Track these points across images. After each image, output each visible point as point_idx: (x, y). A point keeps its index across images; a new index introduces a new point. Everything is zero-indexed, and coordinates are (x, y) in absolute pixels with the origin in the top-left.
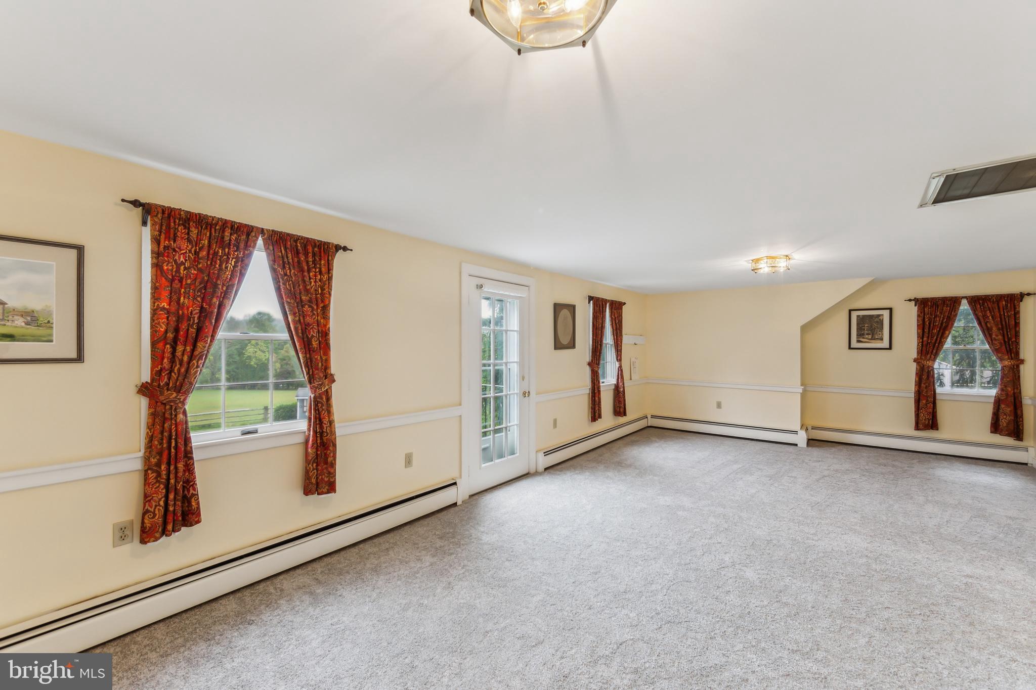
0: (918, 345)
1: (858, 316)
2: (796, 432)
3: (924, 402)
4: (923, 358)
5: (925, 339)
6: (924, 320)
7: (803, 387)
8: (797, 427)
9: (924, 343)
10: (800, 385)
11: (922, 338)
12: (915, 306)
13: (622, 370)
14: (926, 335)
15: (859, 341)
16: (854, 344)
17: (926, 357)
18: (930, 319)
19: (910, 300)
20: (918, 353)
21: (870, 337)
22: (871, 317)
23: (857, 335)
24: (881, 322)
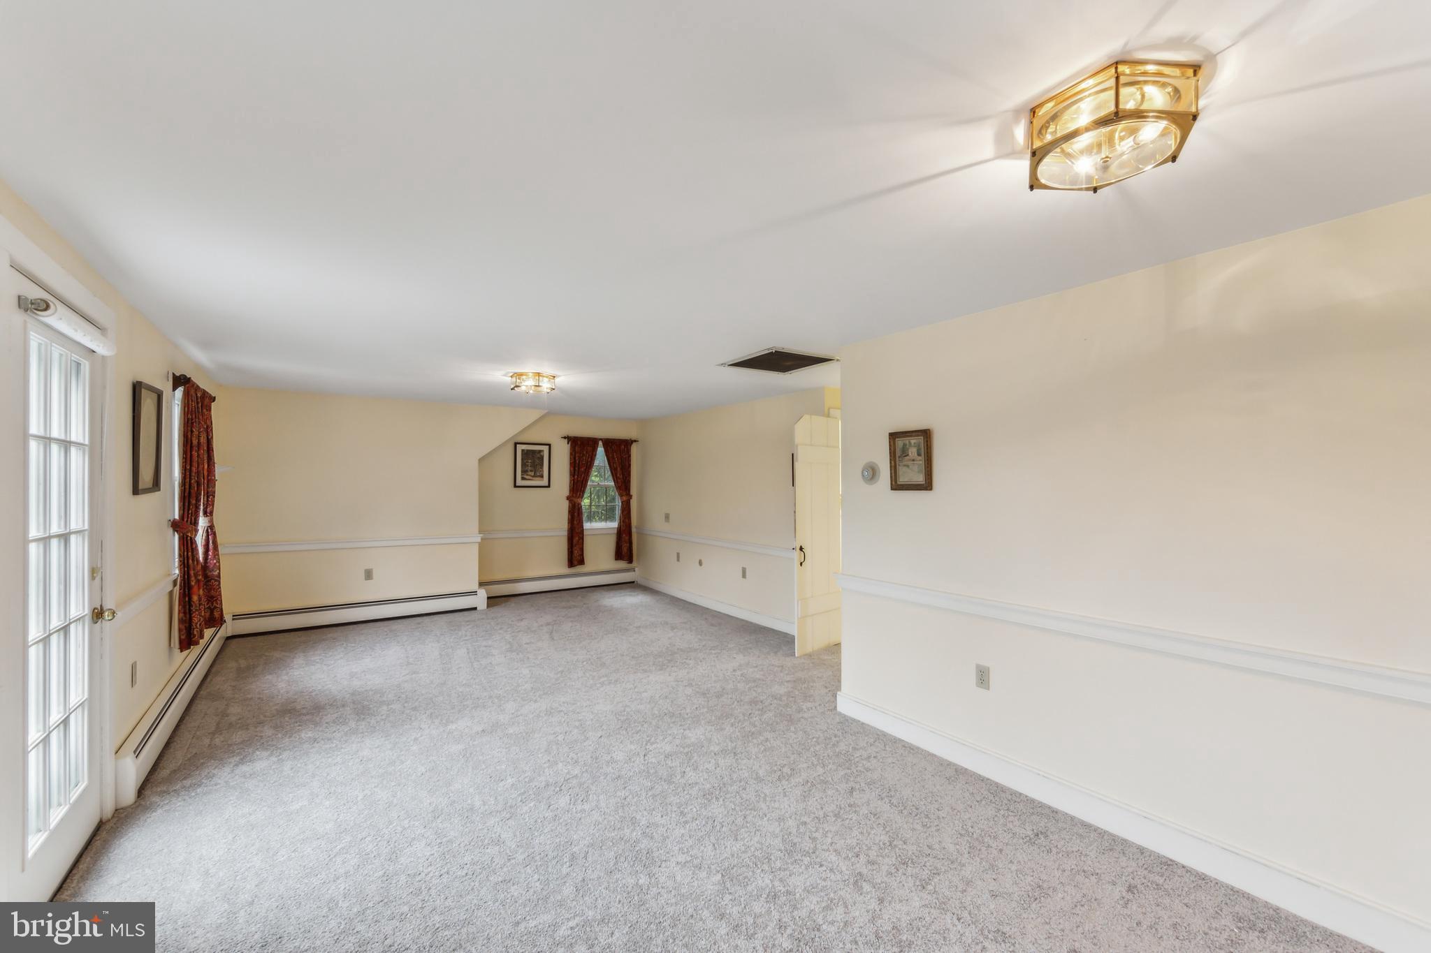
0: (570, 483)
1: (523, 450)
2: (474, 593)
3: (577, 538)
4: (574, 495)
5: (576, 477)
6: (575, 458)
7: (481, 535)
8: (475, 587)
9: (576, 481)
10: (478, 532)
11: (574, 477)
12: (568, 443)
13: (214, 534)
14: (576, 473)
15: (523, 479)
16: (519, 482)
17: (576, 494)
18: (579, 457)
19: (565, 438)
20: (570, 491)
21: (532, 474)
22: (533, 452)
23: (522, 472)
24: (542, 458)
